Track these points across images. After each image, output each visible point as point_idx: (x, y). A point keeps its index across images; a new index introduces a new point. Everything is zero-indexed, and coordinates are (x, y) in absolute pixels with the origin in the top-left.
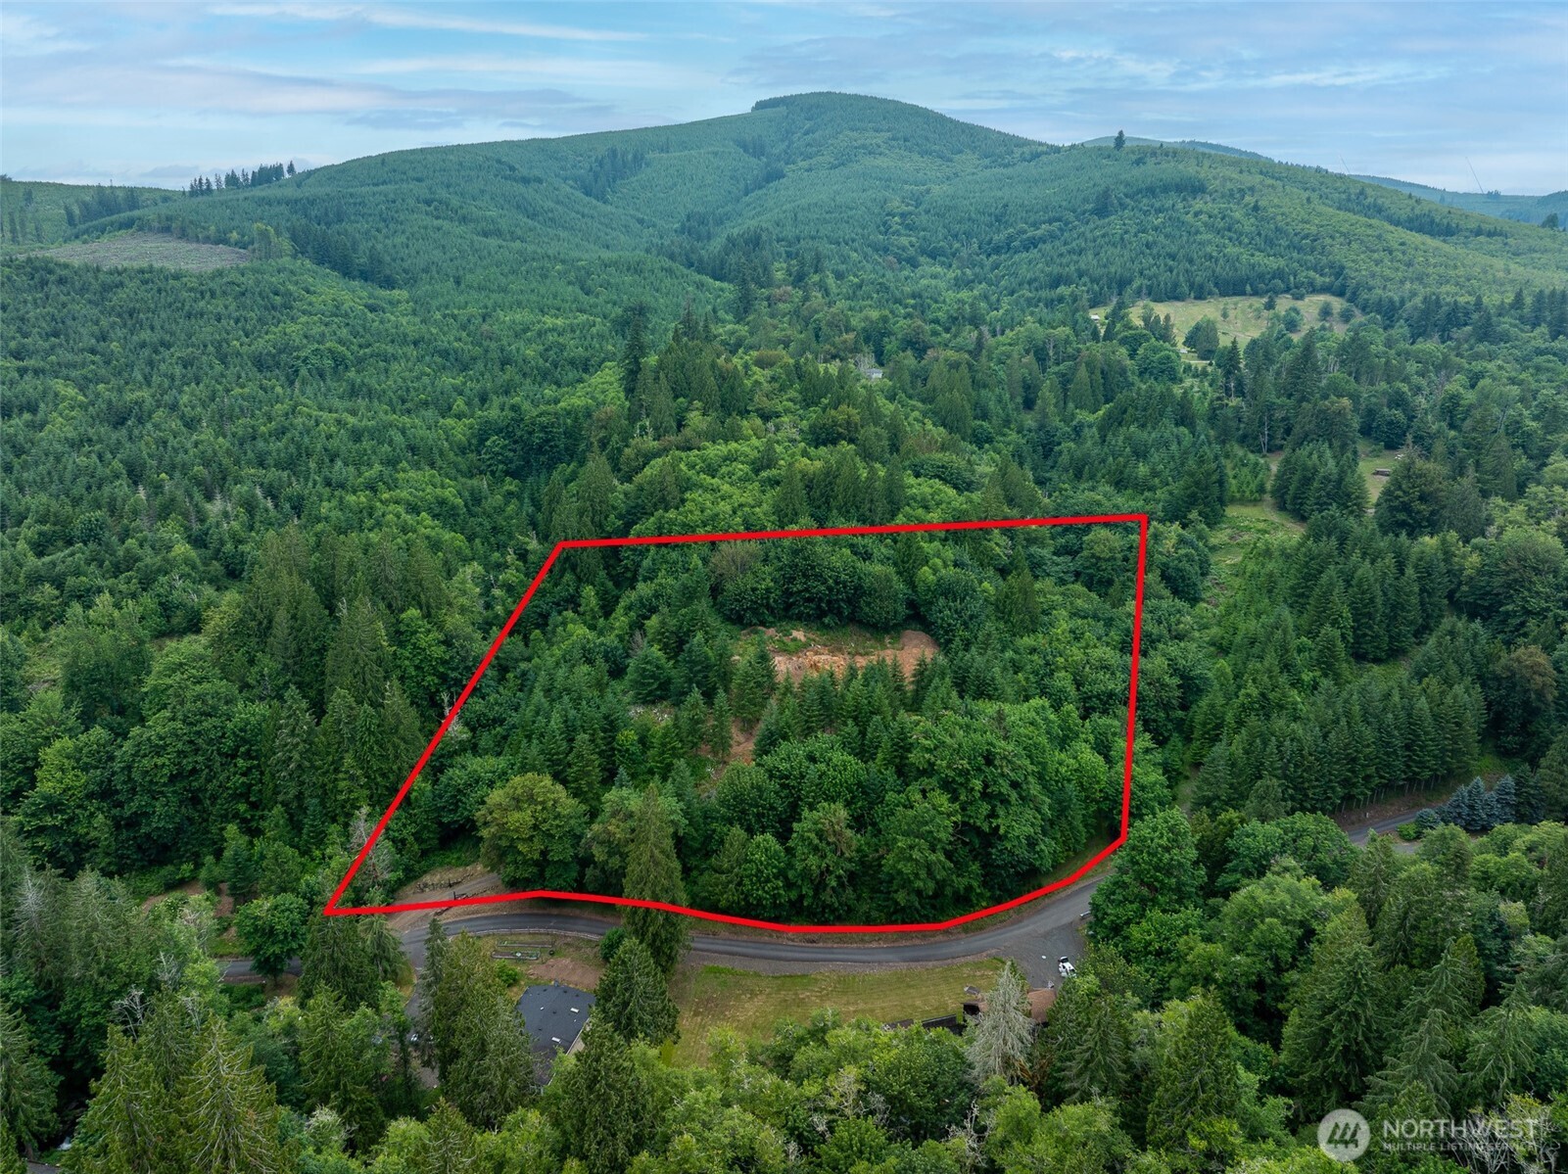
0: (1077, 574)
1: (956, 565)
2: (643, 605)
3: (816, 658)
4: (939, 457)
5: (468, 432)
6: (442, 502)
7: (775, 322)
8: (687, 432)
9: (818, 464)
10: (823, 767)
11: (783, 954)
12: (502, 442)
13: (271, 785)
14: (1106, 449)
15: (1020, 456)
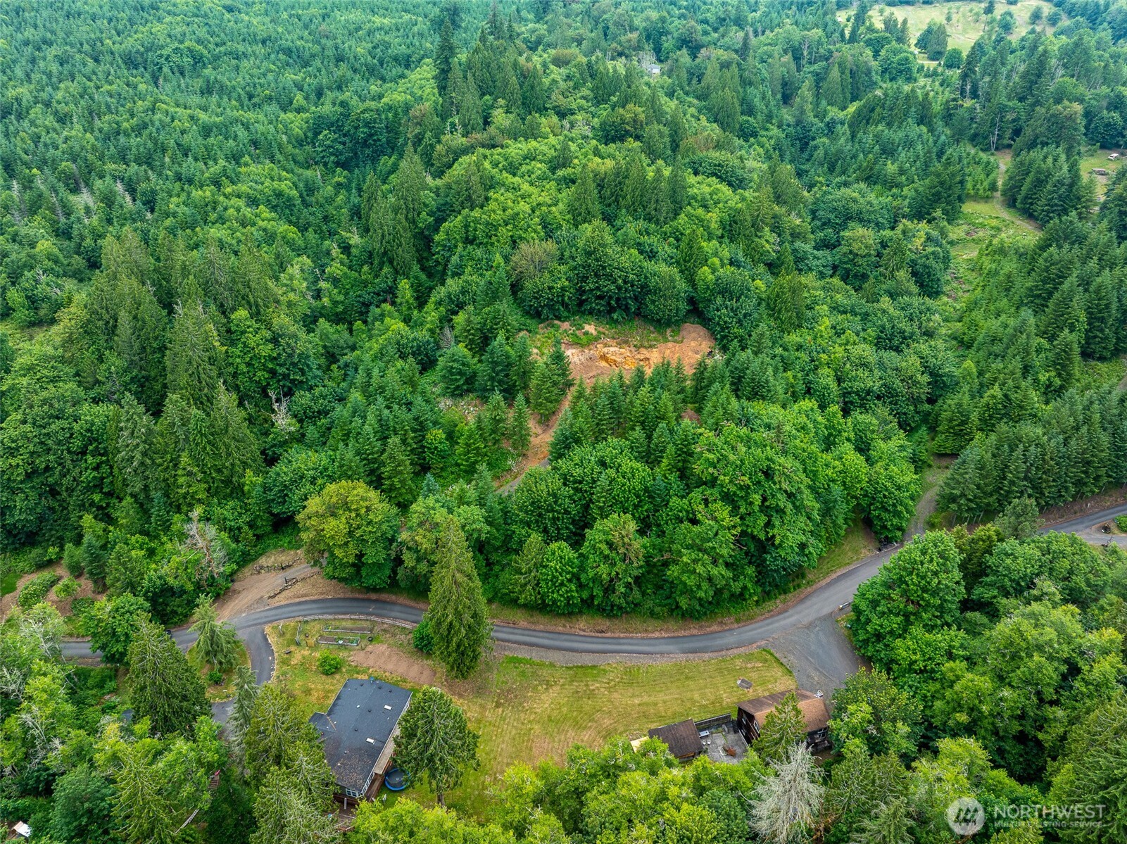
0: (835, 268)
1: (731, 264)
2: (451, 301)
3: (605, 350)
4: (716, 155)
5: (305, 126)
6: (279, 194)
7: (570, 21)
8: (492, 130)
9: (610, 164)
10: (612, 472)
11: (576, 645)
12: (333, 136)
13: (120, 478)
14: (857, 146)
15: (780, 149)
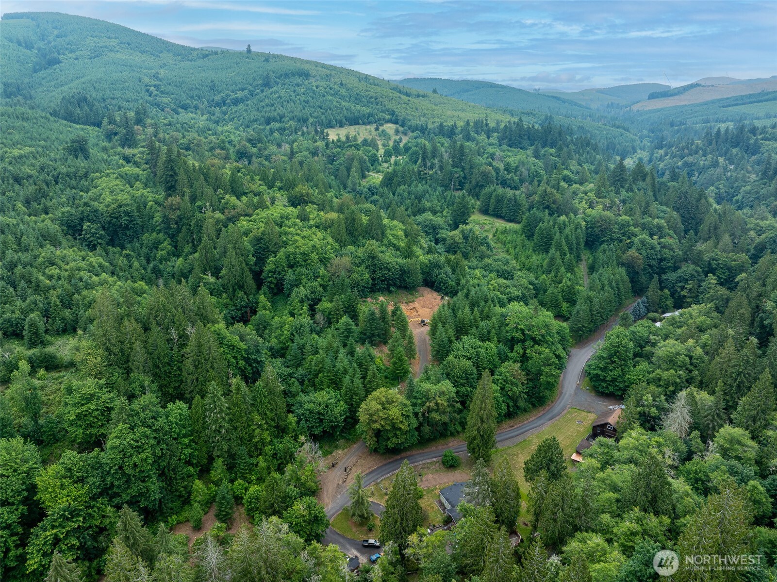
12: (96, 226)
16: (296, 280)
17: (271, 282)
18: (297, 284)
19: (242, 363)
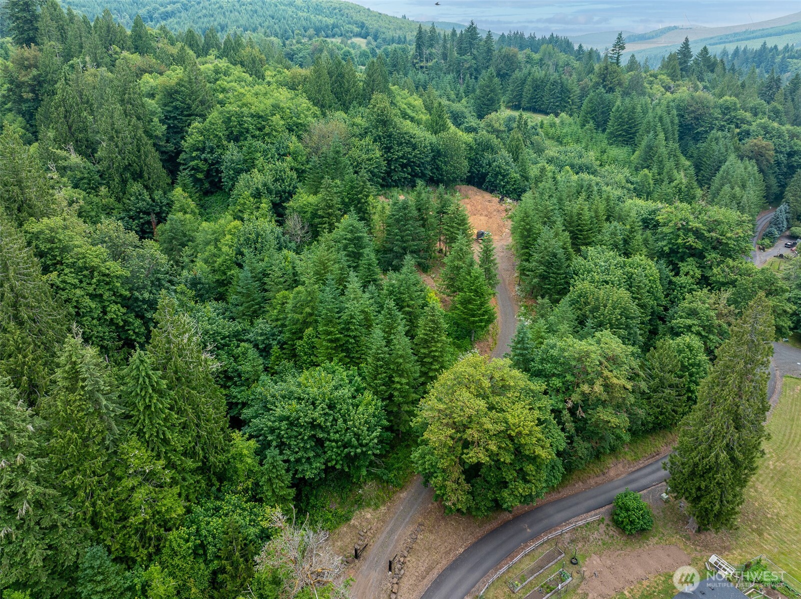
16: (245, 161)
17: (196, 169)
18: (248, 165)
19: (115, 310)
